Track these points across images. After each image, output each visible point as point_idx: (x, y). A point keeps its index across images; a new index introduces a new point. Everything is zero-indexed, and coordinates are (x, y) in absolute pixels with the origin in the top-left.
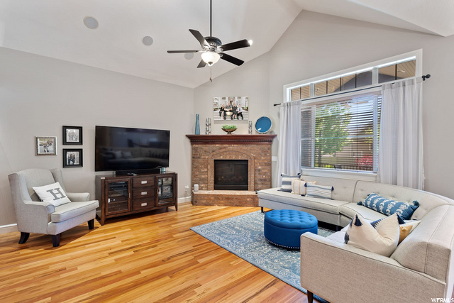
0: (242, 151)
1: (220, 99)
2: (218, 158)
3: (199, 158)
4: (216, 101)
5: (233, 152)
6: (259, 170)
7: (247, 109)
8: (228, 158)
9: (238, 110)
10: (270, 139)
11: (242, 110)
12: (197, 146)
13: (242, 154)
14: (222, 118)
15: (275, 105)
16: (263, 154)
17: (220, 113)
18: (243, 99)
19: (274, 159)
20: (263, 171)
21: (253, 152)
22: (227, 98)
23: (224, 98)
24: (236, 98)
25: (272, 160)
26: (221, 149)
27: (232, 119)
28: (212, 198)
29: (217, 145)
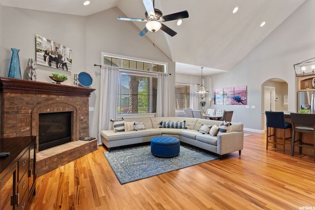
1: (44, 40)
2: (45, 112)
3: (17, 112)
4: (40, 41)
6: (82, 120)
7: (71, 62)
8: (56, 111)
9: (63, 59)
10: (88, 93)
11: (66, 61)
12: (13, 95)
14: (47, 64)
15: (95, 65)
16: (84, 106)
17: (45, 57)
18: (68, 50)
19: (91, 109)
20: (84, 120)
21: (77, 103)
22: (52, 42)
23: (49, 41)
24: (61, 46)
25: (90, 110)
27: (57, 67)
28: (55, 160)
29: (43, 96)
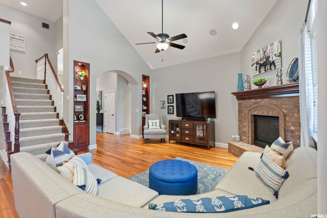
0: (272, 106)
1: (255, 53)
2: (254, 113)
3: (242, 112)
4: (253, 57)
5: (264, 107)
6: (292, 131)
7: (280, 55)
9: (271, 59)
11: (275, 58)
13: (273, 110)
14: (258, 73)
16: (296, 111)
17: (256, 67)
18: (276, 44)
20: (297, 134)
21: (284, 107)
22: (261, 50)
23: (259, 51)
24: (269, 46)
26: (255, 103)
27: (265, 71)
